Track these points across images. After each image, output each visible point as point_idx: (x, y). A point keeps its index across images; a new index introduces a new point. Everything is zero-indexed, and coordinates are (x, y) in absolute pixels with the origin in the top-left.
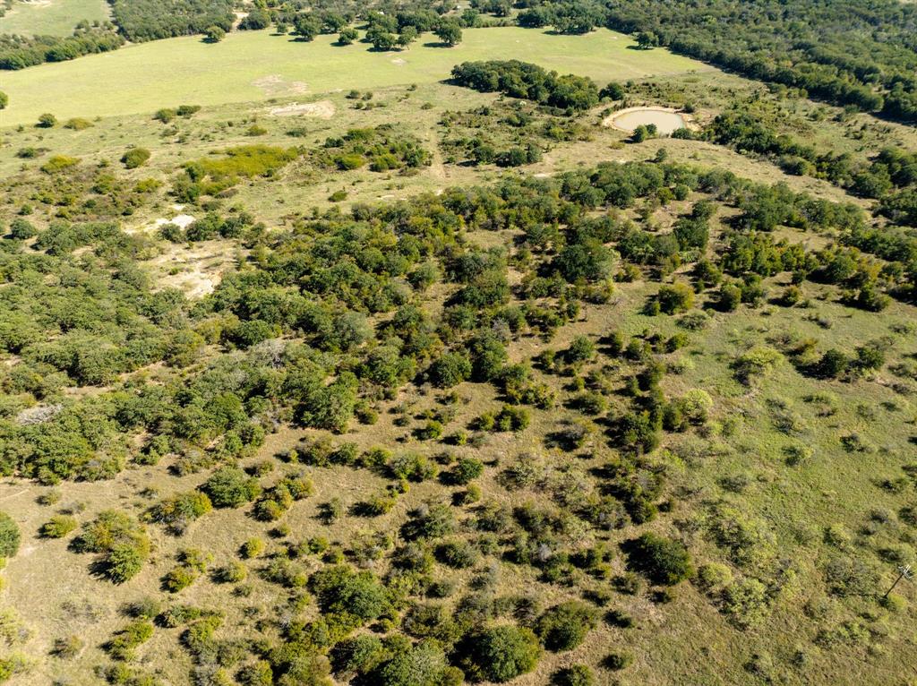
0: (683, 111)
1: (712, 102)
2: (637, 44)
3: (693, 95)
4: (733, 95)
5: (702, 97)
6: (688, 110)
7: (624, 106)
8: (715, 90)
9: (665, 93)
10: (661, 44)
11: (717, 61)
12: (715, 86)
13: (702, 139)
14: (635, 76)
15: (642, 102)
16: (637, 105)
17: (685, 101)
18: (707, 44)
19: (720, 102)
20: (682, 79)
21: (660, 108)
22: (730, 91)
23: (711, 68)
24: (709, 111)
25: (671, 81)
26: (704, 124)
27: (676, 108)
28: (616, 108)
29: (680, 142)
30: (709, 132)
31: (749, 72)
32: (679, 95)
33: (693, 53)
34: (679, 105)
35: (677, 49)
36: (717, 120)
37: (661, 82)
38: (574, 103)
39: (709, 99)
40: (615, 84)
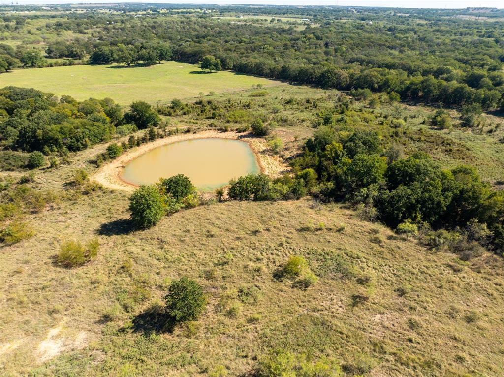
0: (251, 135)
1: (290, 117)
2: (200, 70)
3: (263, 111)
4: (315, 106)
5: (275, 111)
6: (258, 133)
7: (152, 137)
8: (289, 102)
9: (223, 111)
10: (225, 67)
11: (283, 75)
12: (288, 98)
13: (295, 194)
14: (189, 96)
15: (184, 127)
16: (177, 132)
17: (253, 119)
18: (270, 63)
19: (302, 116)
20: (247, 94)
21: (213, 133)
22: (308, 101)
23: (278, 83)
24: (290, 130)
25: (233, 98)
26: (288, 154)
27: (239, 131)
28: (134, 143)
29: (248, 208)
30: (305, 176)
31: (321, 81)
32: (244, 112)
33: (257, 71)
34: (243, 125)
35: (241, 70)
36: (310, 146)
37: (220, 100)
38: (56, 142)
39: (286, 113)
40: (142, 104)
